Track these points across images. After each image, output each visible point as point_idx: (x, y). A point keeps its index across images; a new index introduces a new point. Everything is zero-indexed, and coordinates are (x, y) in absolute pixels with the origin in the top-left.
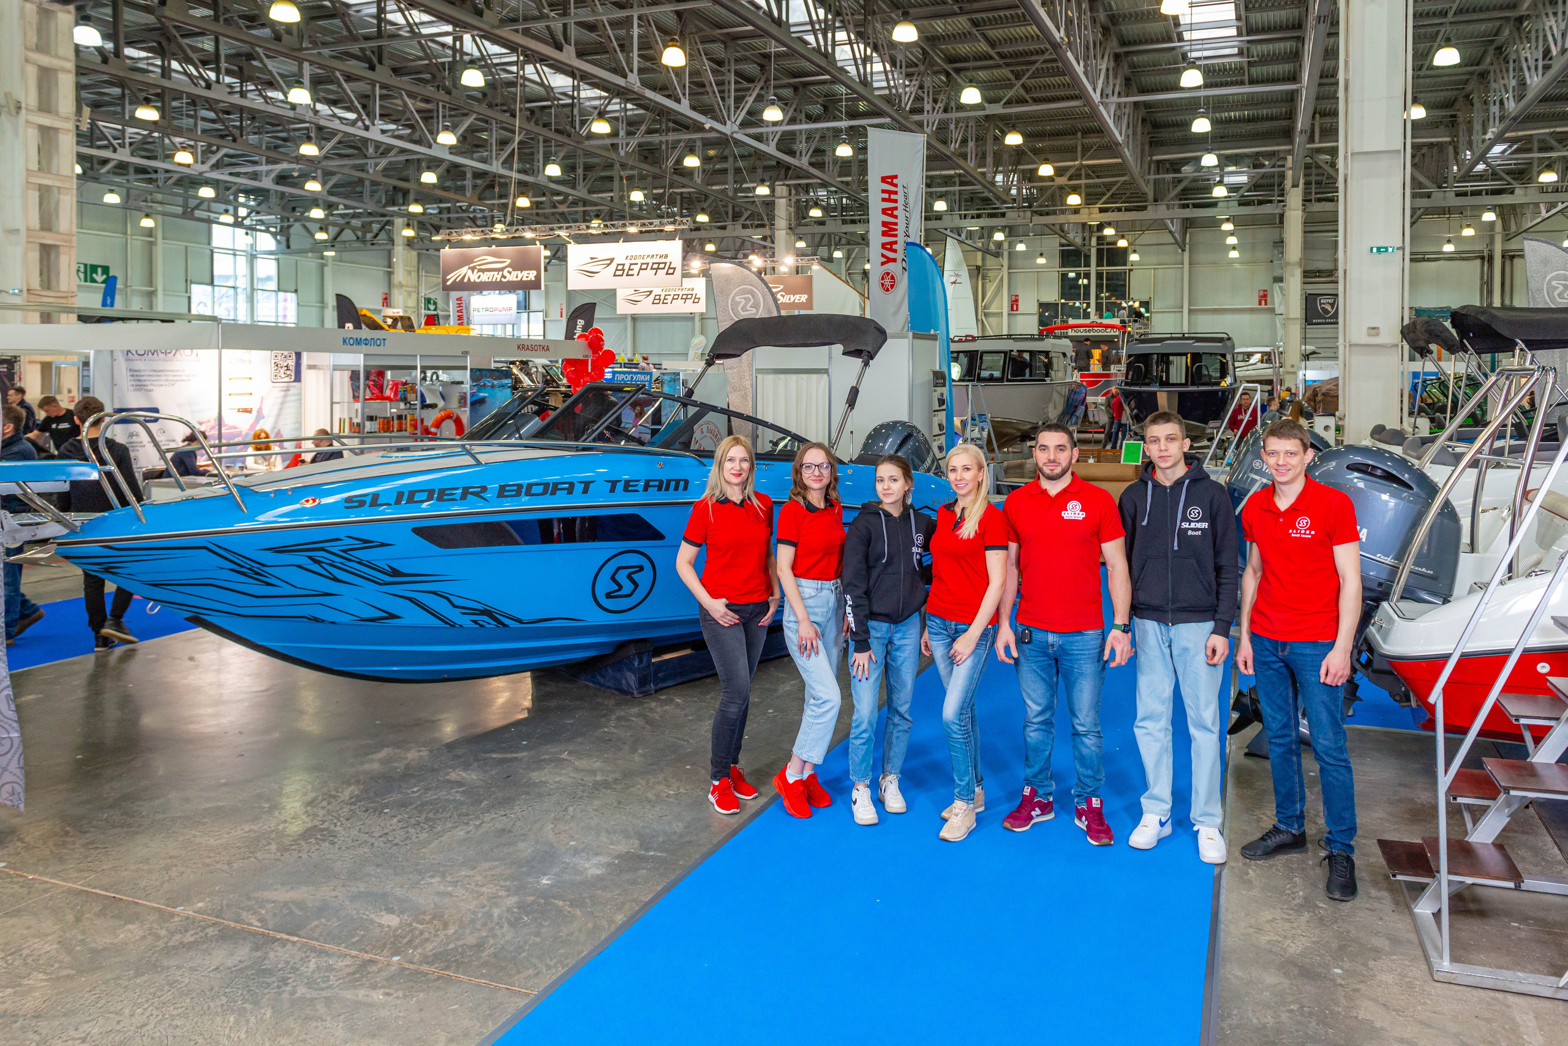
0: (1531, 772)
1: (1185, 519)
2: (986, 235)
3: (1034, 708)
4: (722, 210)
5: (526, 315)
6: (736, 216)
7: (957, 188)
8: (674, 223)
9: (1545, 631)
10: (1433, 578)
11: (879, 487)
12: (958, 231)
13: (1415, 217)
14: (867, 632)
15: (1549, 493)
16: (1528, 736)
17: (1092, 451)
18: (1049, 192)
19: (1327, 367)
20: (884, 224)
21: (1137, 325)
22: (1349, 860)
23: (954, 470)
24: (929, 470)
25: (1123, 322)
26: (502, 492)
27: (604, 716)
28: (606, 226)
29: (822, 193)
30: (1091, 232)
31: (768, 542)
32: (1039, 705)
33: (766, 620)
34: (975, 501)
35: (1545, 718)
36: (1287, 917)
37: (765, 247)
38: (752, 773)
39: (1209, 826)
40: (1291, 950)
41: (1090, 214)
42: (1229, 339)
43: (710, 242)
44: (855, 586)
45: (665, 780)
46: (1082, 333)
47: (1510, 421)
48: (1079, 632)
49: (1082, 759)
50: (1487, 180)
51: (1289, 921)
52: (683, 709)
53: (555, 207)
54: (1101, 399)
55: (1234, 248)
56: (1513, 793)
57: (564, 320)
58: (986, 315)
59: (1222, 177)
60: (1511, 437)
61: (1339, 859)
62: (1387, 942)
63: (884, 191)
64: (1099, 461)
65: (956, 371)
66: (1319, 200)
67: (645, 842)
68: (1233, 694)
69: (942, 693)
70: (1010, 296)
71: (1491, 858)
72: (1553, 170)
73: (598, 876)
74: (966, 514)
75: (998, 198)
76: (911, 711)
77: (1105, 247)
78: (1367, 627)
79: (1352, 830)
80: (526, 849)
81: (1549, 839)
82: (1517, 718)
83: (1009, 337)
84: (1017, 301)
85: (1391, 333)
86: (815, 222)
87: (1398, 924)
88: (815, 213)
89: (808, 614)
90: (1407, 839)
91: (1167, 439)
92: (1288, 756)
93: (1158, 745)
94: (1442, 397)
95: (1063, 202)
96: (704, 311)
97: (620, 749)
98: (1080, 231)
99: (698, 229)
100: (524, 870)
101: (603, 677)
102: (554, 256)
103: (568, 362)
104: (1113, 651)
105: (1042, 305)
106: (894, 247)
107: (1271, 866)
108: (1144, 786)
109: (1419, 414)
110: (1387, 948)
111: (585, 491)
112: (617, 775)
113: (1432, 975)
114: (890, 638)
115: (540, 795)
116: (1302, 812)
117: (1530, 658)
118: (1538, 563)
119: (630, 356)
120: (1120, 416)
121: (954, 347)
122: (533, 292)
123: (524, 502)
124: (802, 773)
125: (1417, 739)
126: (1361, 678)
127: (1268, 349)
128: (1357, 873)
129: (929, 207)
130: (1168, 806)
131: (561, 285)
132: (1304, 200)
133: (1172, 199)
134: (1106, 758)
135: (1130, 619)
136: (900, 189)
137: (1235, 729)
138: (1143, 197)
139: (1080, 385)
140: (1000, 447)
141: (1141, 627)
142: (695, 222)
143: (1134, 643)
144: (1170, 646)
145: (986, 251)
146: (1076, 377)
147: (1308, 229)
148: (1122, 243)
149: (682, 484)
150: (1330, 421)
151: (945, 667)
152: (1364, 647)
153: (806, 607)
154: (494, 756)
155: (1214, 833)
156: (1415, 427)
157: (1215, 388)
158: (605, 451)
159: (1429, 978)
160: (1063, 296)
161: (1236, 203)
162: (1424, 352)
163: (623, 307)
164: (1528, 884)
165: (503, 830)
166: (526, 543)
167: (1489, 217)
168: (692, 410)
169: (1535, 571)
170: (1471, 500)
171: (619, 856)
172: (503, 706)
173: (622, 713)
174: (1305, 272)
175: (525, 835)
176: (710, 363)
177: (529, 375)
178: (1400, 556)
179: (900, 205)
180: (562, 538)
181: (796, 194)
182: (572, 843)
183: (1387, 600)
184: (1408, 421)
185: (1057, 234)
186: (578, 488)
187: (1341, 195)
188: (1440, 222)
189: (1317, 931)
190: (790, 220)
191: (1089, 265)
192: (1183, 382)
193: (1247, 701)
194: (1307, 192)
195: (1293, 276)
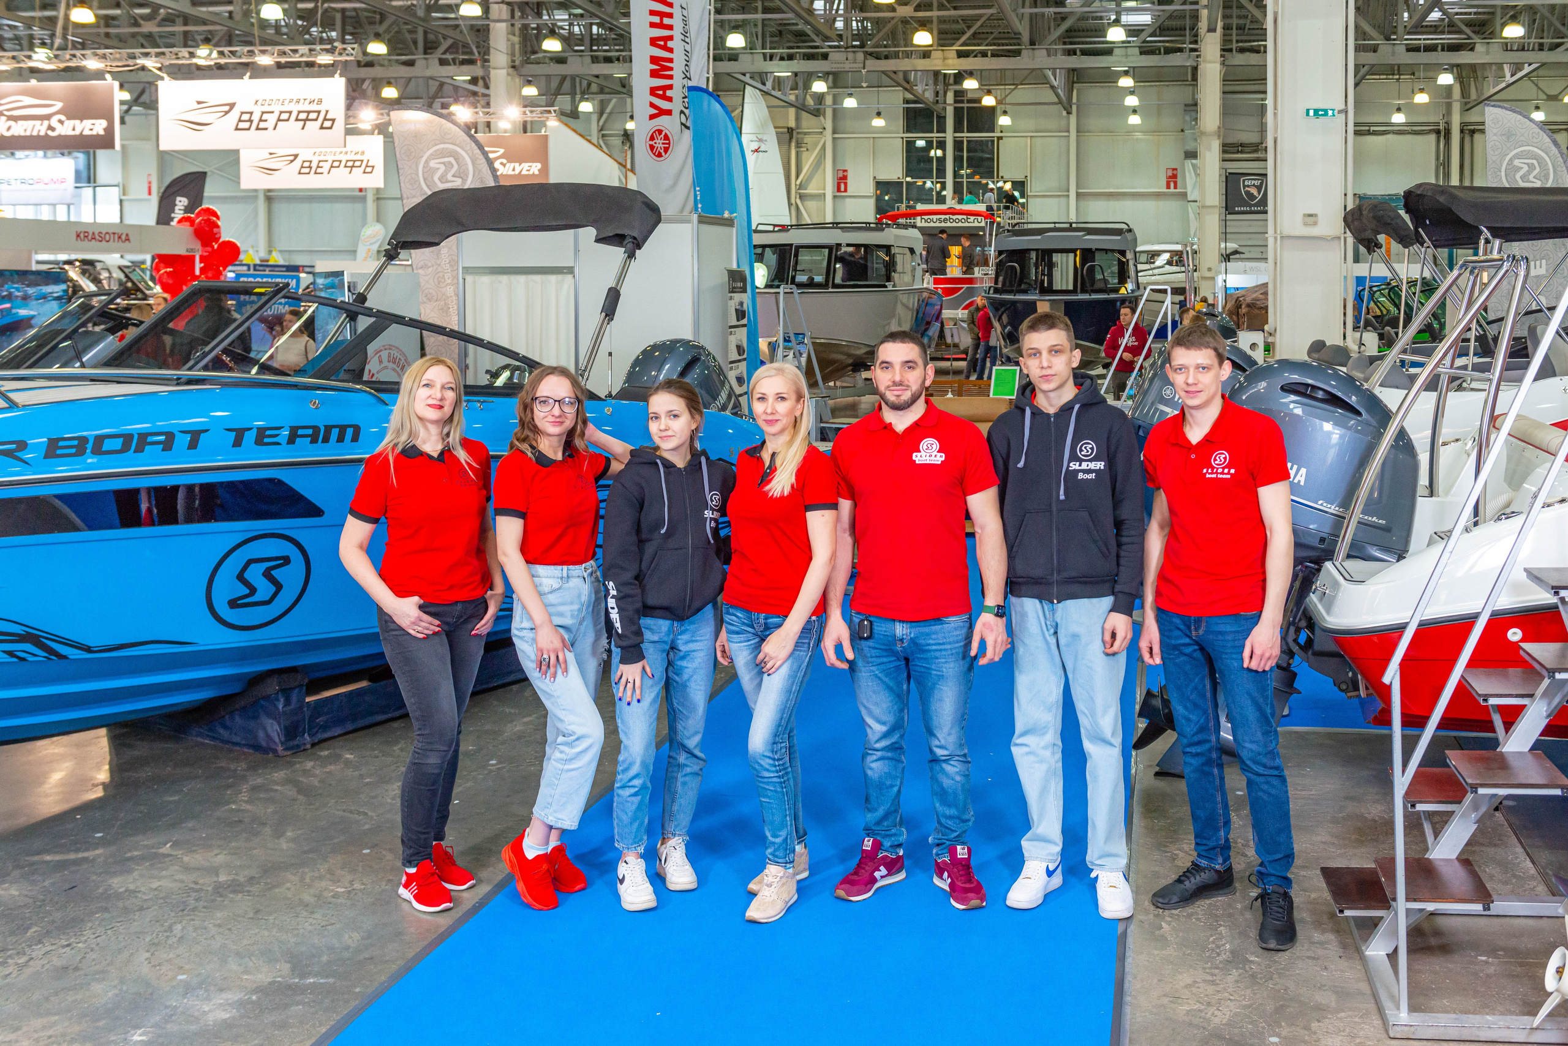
0: (1502, 763)
1: (1074, 457)
2: (801, 85)
3: (876, 728)
4: (408, 36)
5: (90, 190)
6: (430, 47)
7: (759, 16)
8: (331, 51)
9: (1517, 588)
10: (1387, 529)
11: (653, 427)
12: (762, 77)
13: (1358, 77)
14: (639, 633)
15: (1519, 417)
16: (1497, 720)
17: (951, 383)
18: (889, 26)
19: (1252, 269)
20: (654, 60)
21: (1009, 213)
22: (1287, 897)
23: (762, 399)
24: (724, 408)
25: (990, 208)
26: (53, 449)
27: (228, 787)
28: (221, 53)
29: (561, 16)
30: (946, 84)
31: (483, 512)
32: (884, 723)
33: (484, 626)
34: (791, 442)
35: (1517, 696)
36: (1210, 978)
37: (475, 94)
38: (463, 853)
39: (1112, 870)
40: (1216, 1020)
41: (945, 59)
42: (1130, 230)
43: (389, 84)
44: (622, 568)
45: (330, 871)
46: (935, 222)
47: (1472, 335)
48: (937, 618)
49: (942, 794)
50: (1443, 33)
51: (1213, 983)
52: (357, 768)
53: (136, 24)
54: (961, 313)
55: (1135, 111)
56: (1481, 791)
57: (155, 199)
58: (802, 197)
59: (1118, 14)
60: (1475, 354)
61: (1274, 897)
62: (1333, 997)
63: (653, 13)
64: (960, 394)
65: (761, 275)
66: (1242, 50)
67: (299, 964)
68: (1139, 697)
69: (747, 715)
70: (836, 170)
71: (1456, 877)
72: (1519, 23)
73: (224, 1021)
74: (778, 462)
75: (818, 33)
76: (702, 745)
77: (965, 105)
78: (1308, 595)
79: (1289, 857)
80: (103, 992)
81: (1519, 850)
82: (1486, 698)
83: (835, 225)
84: (845, 178)
85: (1332, 223)
86: (551, 59)
87: (1345, 971)
88: (552, 45)
89: (550, 615)
90: (1355, 864)
91: (1050, 351)
92: (1206, 768)
93: (1044, 767)
94: (1392, 308)
95: (908, 41)
96: (382, 186)
97: (257, 834)
98: (931, 82)
99: (370, 65)
100: (101, 1024)
101: (225, 727)
102: (136, 101)
103: (163, 260)
104: (983, 643)
105: (879, 184)
106: (669, 93)
107: (1189, 916)
108: (1027, 825)
109: (1365, 328)
110: (1333, 1004)
111: (193, 445)
112: (253, 872)
113: (1387, 1031)
114: (673, 641)
115: (126, 910)
116: (1227, 840)
117: (1499, 622)
118: (1508, 505)
119: (263, 254)
120: (987, 337)
121: (758, 239)
122: (101, 154)
123: (91, 465)
124: (547, 843)
125: (1366, 740)
126: (1299, 664)
127: (1178, 247)
128: (1297, 915)
129: (719, 42)
130: (1058, 849)
131: (148, 146)
132: (1223, 50)
133: (1054, 42)
134: (973, 792)
135: (1005, 598)
136: (676, 11)
137: (1142, 742)
138: (1016, 37)
139: (933, 293)
140: (825, 379)
141: (1019, 609)
142: (365, 53)
143: (1010, 630)
144: (1056, 633)
145: (801, 108)
146: (928, 282)
147: (1228, 89)
148: (988, 101)
149: (350, 432)
150: (1258, 337)
151: (751, 679)
152: (1303, 624)
153: (546, 606)
154: (48, 858)
155: (1118, 878)
156: (1362, 344)
157: (1113, 296)
158: (225, 385)
159: (1385, 1035)
160: (909, 172)
161: (1137, 50)
162: (1371, 245)
163: (251, 179)
164: (1499, 906)
165: (65, 968)
166: (91, 528)
167: (1446, 79)
168: (364, 323)
169: (1505, 514)
170: (1429, 432)
171: (258, 989)
172: (63, 783)
173: (259, 781)
174: (1224, 145)
175: (102, 972)
176: (391, 256)
177: (96, 281)
178: (1347, 502)
179: (677, 33)
180: (156, 519)
181: (522, 17)
182: (180, 977)
183: (1331, 559)
184: (1352, 338)
185: (899, 85)
186: (181, 441)
187: (1270, 43)
188: (1388, 84)
189: (1249, 991)
190: (513, 54)
191: (944, 131)
192: (1071, 287)
193: (1157, 703)
194: (1226, 40)
195: (1209, 149)
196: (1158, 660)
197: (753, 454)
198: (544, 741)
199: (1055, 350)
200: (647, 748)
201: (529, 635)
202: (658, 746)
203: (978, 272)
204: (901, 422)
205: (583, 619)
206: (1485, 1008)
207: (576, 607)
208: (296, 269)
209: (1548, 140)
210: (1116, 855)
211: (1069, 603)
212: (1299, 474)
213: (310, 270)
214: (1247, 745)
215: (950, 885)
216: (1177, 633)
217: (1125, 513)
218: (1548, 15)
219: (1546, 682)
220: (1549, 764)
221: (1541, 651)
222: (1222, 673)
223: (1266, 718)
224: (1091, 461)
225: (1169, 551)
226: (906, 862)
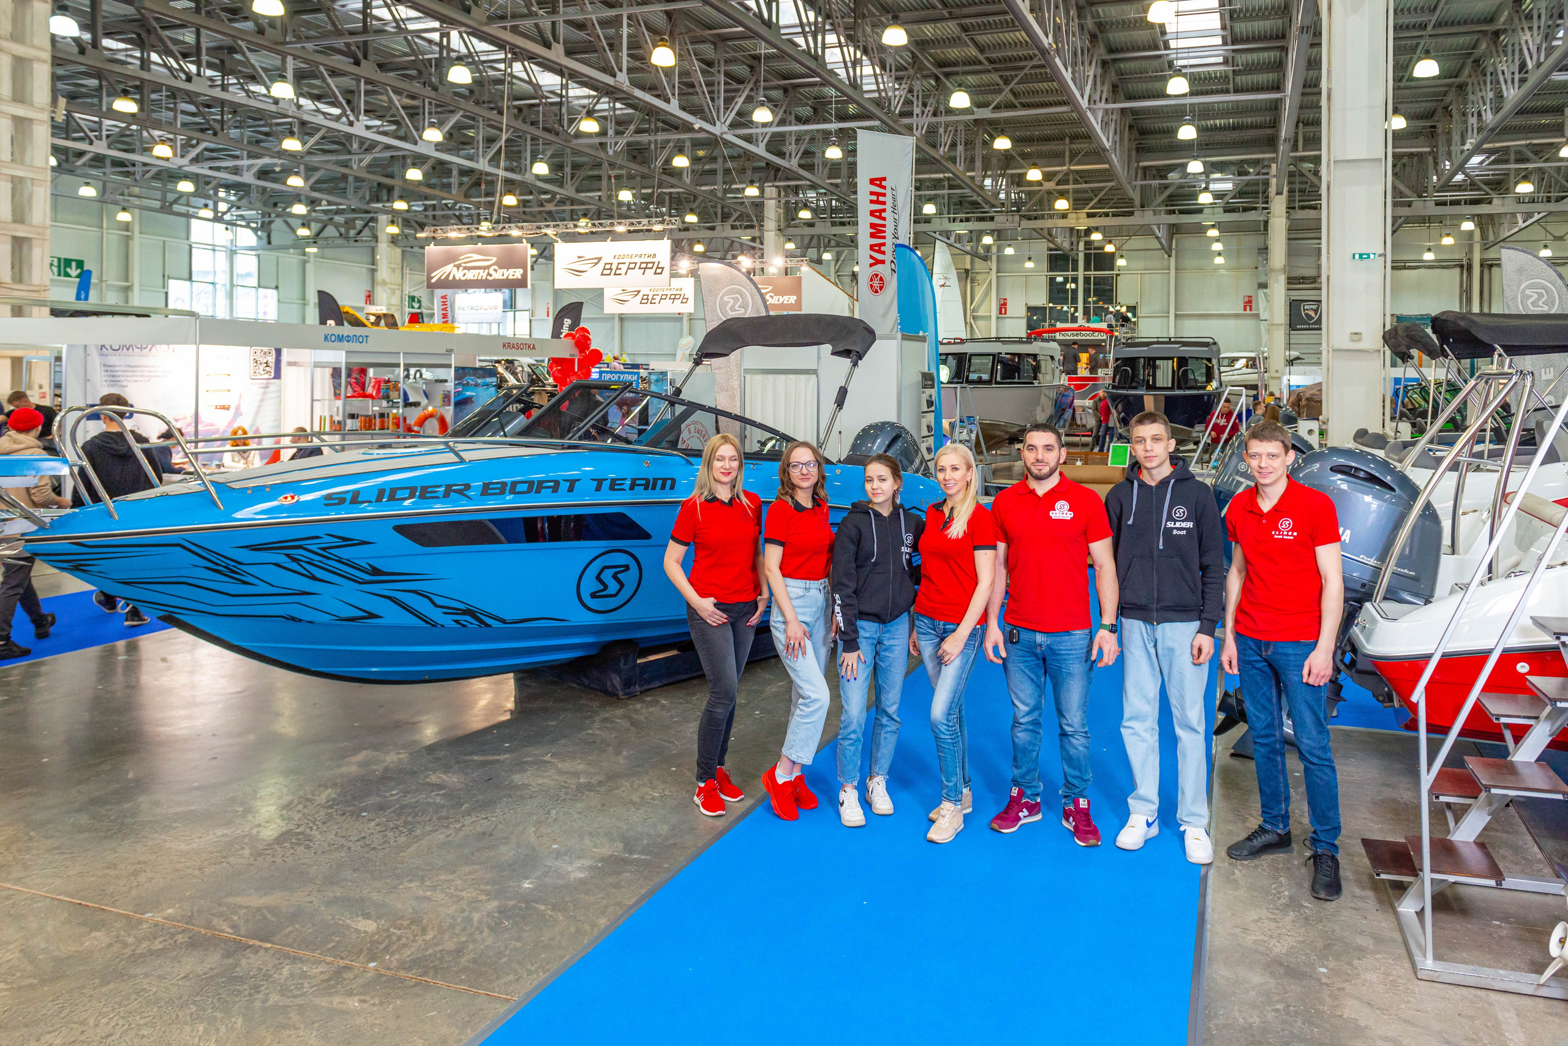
0: (1512, 770)
1: (1170, 518)
2: (974, 238)
4: (711, 210)
5: (512, 313)
6: (725, 217)
7: (946, 192)
8: (662, 222)
9: (1524, 631)
10: (1415, 579)
12: (947, 234)
13: (1396, 226)
15: (1527, 495)
16: (1508, 735)
17: (1080, 453)
18: (1038, 196)
19: (1310, 371)
20: (873, 226)
21: (1124, 329)
22: (1334, 859)
24: (917, 471)
25: (1110, 326)
26: (486, 490)
27: (589, 717)
28: (594, 225)
29: (811, 195)
30: (1079, 237)
35: (1524, 717)
36: (1272, 916)
37: (754, 248)
40: (1277, 950)
41: (1078, 219)
42: (1215, 343)
43: (699, 242)
45: (650, 781)
46: (1069, 337)
47: (1488, 426)
50: (1465, 190)
51: (1275, 920)
52: (669, 711)
53: (542, 205)
54: (1088, 403)
55: (1219, 254)
56: (1494, 791)
57: (551, 319)
58: (974, 318)
59: (1207, 183)
60: (1490, 442)
62: (1371, 941)
63: (872, 193)
64: (1086, 463)
65: (944, 373)
66: (1303, 208)
67: (629, 845)
68: (1219, 695)
70: (999, 299)
71: (1473, 856)
72: (1529, 181)
73: (581, 879)
75: (987, 202)
77: (1093, 252)
78: (1350, 627)
80: (507, 853)
81: (1529, 838)
82: (1498, 717)
83: (998, 339)
84: (1005, 304)
85: (1373, 339)
86: (804, 224)
87: (1383, 923)
88: (805, 215)
90: (1390, 838)
94: (1423, 403)
95: (1051, 207)
96: (693, 311)
97: (604, 751)
98: (1068, 235)
99: (686, 229)
100: (504, 873)
101: (588, 678)
102: (541, 255)
103: (555, 361)
105: (1030, 309)
106: (883, 248)
107: (1256, 867)
109: (1400, 419)
110: (1371, 947)
111: (571, 489)
112: (601, 778)
113: (1415, 973)
115: (522, 798)
117: (1509, 658)
118: (1517, 565)
120: (1107, 420)
121: (943, 349)
122: (519, 291)
123: (509, 500)
125: (1399, 739)
126: (1344, 678)
127: (1253, 355)
129: (918, 210)
131: (548, 284)
132: (1288, 208)
133: (1159, 205)
136: (888, 191)
137: (1221, 730)
138: (1130, 202)
139: (1067, 389)
140: (989, 449)
142: (683, 222)
145: (974, 255)
146: (1064, 380)
147: (1292, 236)
148: (1109, 248)
149: (669, 483)
150: (1314, 425)
152: (1348, 648)
154: (476, 758)
156: (1397, 431)
157: (1201, 392)
158: (591, 450)
159: (1413, 976)
160: (1051, 300)
161: (1221, 210)
162: (1405, 357)
163: (611, 307)
164: (1509, 882)
165: (484, 833)
166: (510, 542)
167: (1468, 226)
168: (679, 409)
169: (1514, 572)
170: (1452, 503)
171: (603, 859)
172: (486, 708)
173: (607, 715)
174: (1289, 278)
175: (507, 838)
176: (697, 363)
177: (514, 374)
178: (1383, 557)
179: (888, 207)
180: (547, 536)
181: (786, 196)
182: (555, 846)
183: (1370, 600)
184: (1390, 427)
185: (1045, 238)
186: (564, 486)
187: (1324, 202)
188: (1421, 229)
189: (1303, 930)
190: (779, 221)
191: (1077, 270)
192: (1170, 385)
193: (1233, 701)
194: (1291, 200)
195: (1277, 282)
196: (1236, 671)
197: (938, 508)
198: (790, 701)
199: (1156, 439)
201: (782, 626)
202: (868, 709)
203: (1101, 373)
205: (818, 618)
206: (1498, 963)
207: (814, 609)
208: (636, 366)
209: (1552, 272)
210: (1200, 816)
211: (1166, 625)
212: (1346, 536)
213: (646, 367)
214: (1305, 741)
215: (1075, 827)
216: (1251, 652)
218: (1555, 175)
219: (1549, 708)
220: (1552, 773)
221: (1545, 684)
222: (1285, 685)
223: (1320, 721)
224: (1183, 521)
225: (1245, 590)
226: (1042, 807)
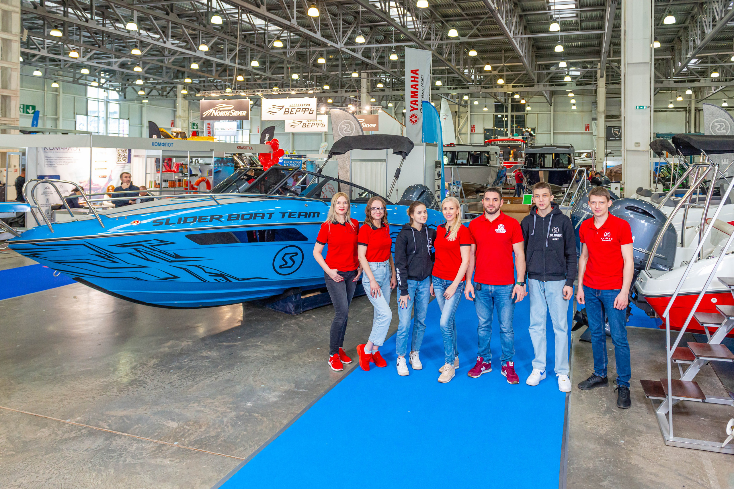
0: (709, 348)
1: (551, 232)
2: (460, 97)
3: (482, 320)
4: (336, 83)
5: (241, 131)
6: (342, 87)
7: (446, 75)
8: (313, 90)
9: (715, 284)
10: (665, 259)
12: (447, 95)
13: (656, 92)
15: (717, 220)
16: (707, 332)
17: (509, 198)
18: (489, 78)
19: (616, 160)
20: (412, 92)
22: (627, 389)
23: (445, 209)
24: (433, 207)
26: (230, 218)
27: (278, 324)
28: (280, 91)
29: (383, 76)
30: (509, 96)
32: (485, 319)
35: (715, 324)
36: (599, 416)
37: (356, 101)
39: (563, 374)
40: (601, 432)
41: (508, 88)
42: (572, 147)
43: (330, 98)
45: (307, 354)
49: (504, 344)
50: (688, 76)
51: (600, 418)
52: (316, 321)
53: (255, 81)
55: (574, 105)
56: (701, 358)
57: (260, 134)
58: (460, 134)
59: (568, 72)
60: (700, 194)
62: (645, 428)
63: (412, 77)
64: (512, 203)
65: (446, 160)
66: (613, 83)
67: (298, 385)
68: (574, 312)
70: (471, 125)
71: (691, 388)
72: (717, 72)
73: (275, 401)
74: (451, 229)
75: (465, 80)
76: (425, 321)
77: (515, 103)
79: (629, 376)
80: (239, 389)
81: (717, 378)
82: (703, 324)
83: (471, 145)
84: (474, 127)
85: (645, 145)
86: (380, 90)
87: (650, 419)
88: (380, 86)
90: (653, 379)
92: (600, 342)
93: (540, 337)
94: (668, 174)
95: (496, 83)
96: (327, 131)
97: (286, 340)
98: (503, 96)
99: (324, 92)
100: (239, 399)
101: (277, 305)
102: (255, 104)
103: (262, 155)
105: (485, 130)
106: (417, 103)
107: (591, 393)
108: (533, 356)
109: (658, 182)
110: (645, 430)
111: (270, 217)
112: (285, 353)
113: (665, 443)
115: (247, 363)
116: (606, 367)
117: (708, 296)
118: (711, 252)
119: (291, 151)
121: (445, 149)
122: (244, 121)
123: (241, 223)
125: (657, 332)
126: (633, 305)
127: (589, 151)
128: (631, 396)
129: (433, 84)
130: (545, 365)
131: (258, 118)
132: (606, 84)
133: (546, 82)
134: (515, 342)
136: (419, 76)
137: (575, 329)
138: (532, 81)
140: (466, 196)
142: (323, 89)
144: (544, 292)
145: (460, 105)
147: (608, 97)
148: (523, 102)
149: (316, 214)
150: (618, 185)
151: (442, 301)
152: (634, 291)
154: (225, 344)
155: (565, 377)
156: (656, 188)
157: (566, 169)
158: (280, 199)
160: (495, 126)
161: (575, 84)
162: (660, 154)
163: (288, 129)
164: (708, 399)
165: (229, 380)
166: (241, 242)
167: (689, 92)
168: (321, 179)
169: (709, 257)
170: (681, 224)
171: (285, 392)
172: (229, 320)
173: (287, 323)
174: (606, 116)
175: (240, 382)
176: (330, 157)
177: (242, 160)
178: (650, 249)
179: (419, 83)
180: (258, 239)
181: (371, 77)
182: (262, 386)
183: (644, 269)
184: (653, 186)
185: (492, 97)
186: (267, 216)
187: (622, 81)
188: (667, 94)
189: (613, 423)
190: (368, 89)
191: (507, 112)
192: (551, 166)
193: (581, 315)
194: (607, 80)
195: (601, 118)
199: (545, 195)
200: (408, 323)
203: (519, 160)
204: (491, 218)
206: (703, 438)
208: (300, 156)
209: (726, 114)
213: (305, 157)
217: (569, 252)
218: (729, 69)
219: (726, 320)
220: (727, 350)
221: (724, 308)
226: (492, 366)
